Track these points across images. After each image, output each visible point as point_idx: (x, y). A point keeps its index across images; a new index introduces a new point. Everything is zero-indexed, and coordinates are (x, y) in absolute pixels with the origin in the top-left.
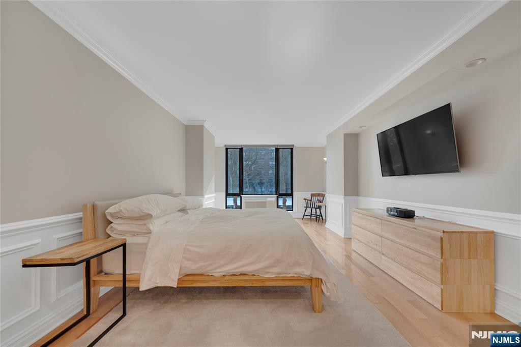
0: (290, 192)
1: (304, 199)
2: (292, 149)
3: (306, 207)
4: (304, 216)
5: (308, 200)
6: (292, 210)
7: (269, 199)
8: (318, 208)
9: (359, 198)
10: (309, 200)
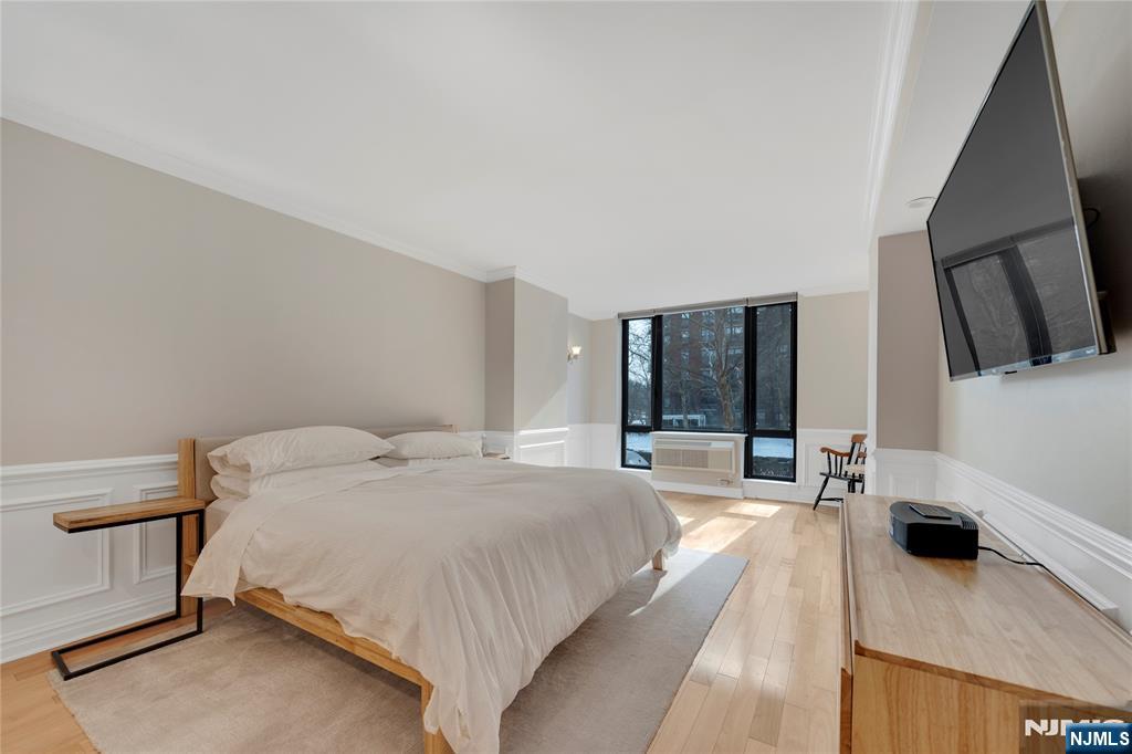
0: (786, 427)
1: (823, 450)
2: (794, 305)
3: (828, 476)
4: (819, 498)
5: (837, 454)
6: (794, 480)
7: (715, 445)
8: (858, 481)
9: (938, 457)
10: (842, 455)
